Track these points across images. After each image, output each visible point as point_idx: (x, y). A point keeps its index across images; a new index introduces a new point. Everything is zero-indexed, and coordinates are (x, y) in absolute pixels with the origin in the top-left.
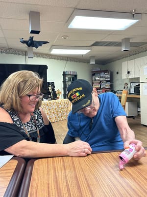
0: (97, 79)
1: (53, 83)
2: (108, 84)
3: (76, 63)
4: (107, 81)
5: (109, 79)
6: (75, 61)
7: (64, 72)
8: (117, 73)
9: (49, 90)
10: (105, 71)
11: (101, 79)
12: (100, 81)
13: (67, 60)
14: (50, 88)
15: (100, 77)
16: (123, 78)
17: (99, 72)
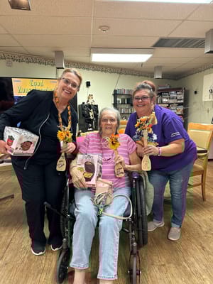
0: (164, 100)
1: (97, 106)
2: (181, 108)
3: (133, 77)
4: (179, 104)
5: (182, 101)
6: (132, 74)
7: (115, 91)
8: (196, 92)
9: (89, 116)
10: (177, 90)
11: (171, 101)
12: (169, 104)
13: (121, 73)
14: (91, 114)
15: (170, 98)
16: (204, 100)
17: (167, 91)
